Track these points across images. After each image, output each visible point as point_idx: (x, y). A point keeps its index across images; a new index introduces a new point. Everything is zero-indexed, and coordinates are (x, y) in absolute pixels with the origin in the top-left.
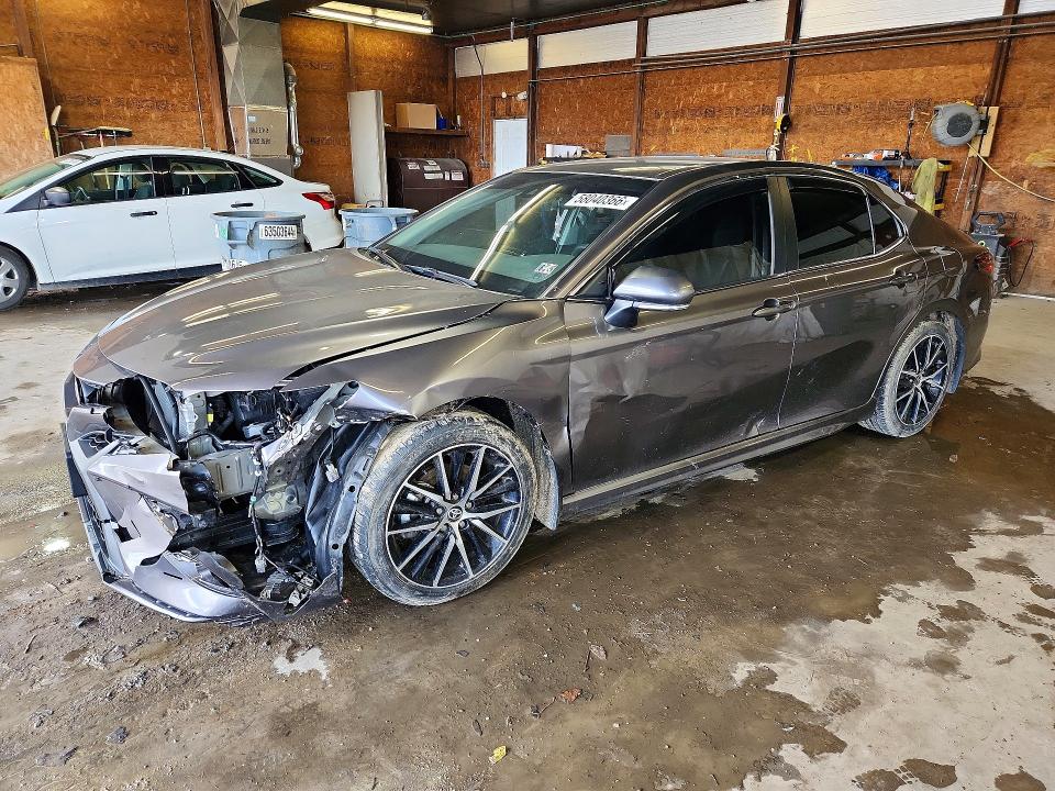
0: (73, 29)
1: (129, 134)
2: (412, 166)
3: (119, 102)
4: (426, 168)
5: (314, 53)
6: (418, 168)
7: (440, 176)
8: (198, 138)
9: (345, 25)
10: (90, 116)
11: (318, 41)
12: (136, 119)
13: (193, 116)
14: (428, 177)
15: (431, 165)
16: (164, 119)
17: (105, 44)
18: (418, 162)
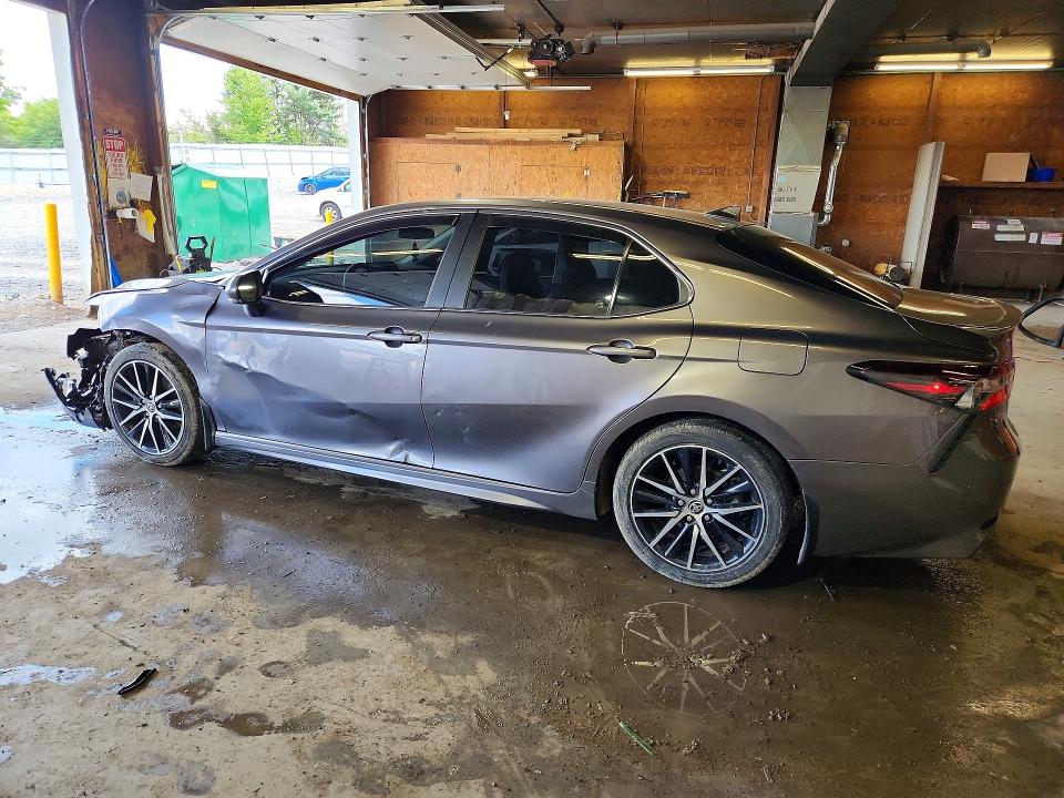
0: (667, 116)
1: (687, 196)
2: (980, 225)
3: (686, 171)
4: (1000, 228)
5: (885, 108)
6: (988, 227)
7: (1022, 238)
8: (743, 197)
9: (932, 74)
10: (662, 183)
11: (896, 96)
12: (697, 183)
13: (745, 178)
14: (998, 238)
15: (1015, 224)
16: (719, 183)
17: (686, 124)
18: (991, 221)
